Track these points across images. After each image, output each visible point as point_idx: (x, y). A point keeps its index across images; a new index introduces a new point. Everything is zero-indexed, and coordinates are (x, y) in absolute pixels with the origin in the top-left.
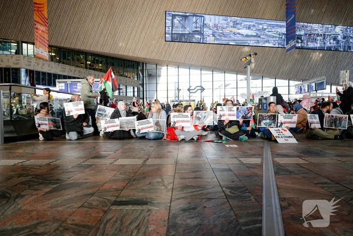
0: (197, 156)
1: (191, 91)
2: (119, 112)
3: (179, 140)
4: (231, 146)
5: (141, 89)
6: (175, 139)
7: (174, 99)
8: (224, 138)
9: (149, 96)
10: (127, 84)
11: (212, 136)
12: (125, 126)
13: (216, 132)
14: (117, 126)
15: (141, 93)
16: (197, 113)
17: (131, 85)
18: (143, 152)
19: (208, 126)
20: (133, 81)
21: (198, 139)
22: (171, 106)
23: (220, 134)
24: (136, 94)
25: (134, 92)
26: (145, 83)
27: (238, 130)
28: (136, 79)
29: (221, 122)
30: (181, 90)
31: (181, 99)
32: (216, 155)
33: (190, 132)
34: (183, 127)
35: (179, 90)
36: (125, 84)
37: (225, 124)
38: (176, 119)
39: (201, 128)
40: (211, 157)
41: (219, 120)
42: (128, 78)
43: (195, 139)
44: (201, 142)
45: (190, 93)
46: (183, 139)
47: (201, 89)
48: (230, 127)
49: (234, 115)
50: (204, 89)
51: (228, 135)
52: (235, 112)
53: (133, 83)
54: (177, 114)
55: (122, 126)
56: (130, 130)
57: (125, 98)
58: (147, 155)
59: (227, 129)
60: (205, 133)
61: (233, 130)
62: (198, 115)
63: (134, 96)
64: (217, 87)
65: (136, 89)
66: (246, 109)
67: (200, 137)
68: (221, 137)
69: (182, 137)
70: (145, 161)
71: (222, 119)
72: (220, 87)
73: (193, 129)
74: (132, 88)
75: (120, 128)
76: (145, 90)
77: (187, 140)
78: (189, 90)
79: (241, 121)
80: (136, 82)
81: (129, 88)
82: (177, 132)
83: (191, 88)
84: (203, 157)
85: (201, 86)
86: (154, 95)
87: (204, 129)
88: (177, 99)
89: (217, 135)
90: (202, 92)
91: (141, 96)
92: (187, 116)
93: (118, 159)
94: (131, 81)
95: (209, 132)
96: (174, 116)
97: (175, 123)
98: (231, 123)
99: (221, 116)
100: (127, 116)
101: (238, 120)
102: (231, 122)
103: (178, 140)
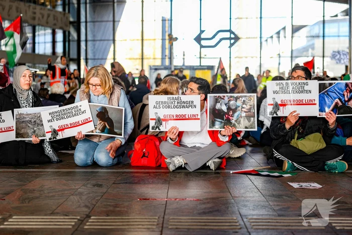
0: (218, 211)
1: (203, 43)
2: (15, 95)
3: (171, 168)
4: (304, 185)
5: (74, 35)
6: (159, 167)
7: (158, 63)
8: (287, 164)
9: (94, 53)
10: (36, 22)
11: (255, 161)
12: (30, 132)
13: (268, 149)
14: (9, 130)
15: (74, 46)
16: (217, 100)
17: (45, 25)
18: (76, 198)
19: (248, 134)
20: (52, 13)
21: (219, 167)
22: (152, 81)
23: (276, 154)
24: (59, 49)
25: (54, 42)
26: (83, 19)
27: (323, 145)
28: (60, 9)
29: (278, 121)
30: (176, 39)
31: (177, 62)
32: (264, 207)
33: (199, 148)
34: (181, 134)
35: (172, 39)
36: (31, 22)
37: (288, 126)
38: (162, 113)
39: (227, 139)
40: (252, 212)
41: (273, 118)
42: (38, 7)
43: (212, 167)
44: (227, 176)
45: (202, 47)
46: (180, 168)
47: (230, 39)
48: (302, 136)
49: (310, 103)
50: (237, 38)
51: (298, 156)
52: (315, 95)
53: (51, 18)
54: (164, 98)
55: (23, 131)
56: (42, 141)
57: (31, 58)
58: (86, 206)
59: (294, 143)
60: (237, 153)
61: (311, 144)
62: (218, 106)
63: (54, 52)
64: (273, 32)
65: (60, 36)
66: (343, 87)
67: (226, 162)
68: (280, 164)
69: (178, 161)
70: (82, 222)
71: (280, 114)
72: (278, 33)
73: (208, 140)
74: (49, 31)
75: (18, 135)
76: (83, 37)
77: (191, 168)
78: (198, 39)
79: (332, 119)
80: (59, 16)
81: (42, 32)
82: (166, 148)
83: (203, 36)
84: (233, 213)
85: (230, 31)
86: (106, 52)
87: (235, 141)
88: (167, 63)
89: (270, 158)
90: (232, 45)
91: (73, 55)
92: (190, 105)
93: (10, 216)
94: (46, 13)
95: (249, 149)
96: (158, 105)
97: (159, 121)
98: (306, 125)
99: (277, 106)
100: (36, 104)
101: (324, 115)
102: (303, 120)
103: (167, 168)
